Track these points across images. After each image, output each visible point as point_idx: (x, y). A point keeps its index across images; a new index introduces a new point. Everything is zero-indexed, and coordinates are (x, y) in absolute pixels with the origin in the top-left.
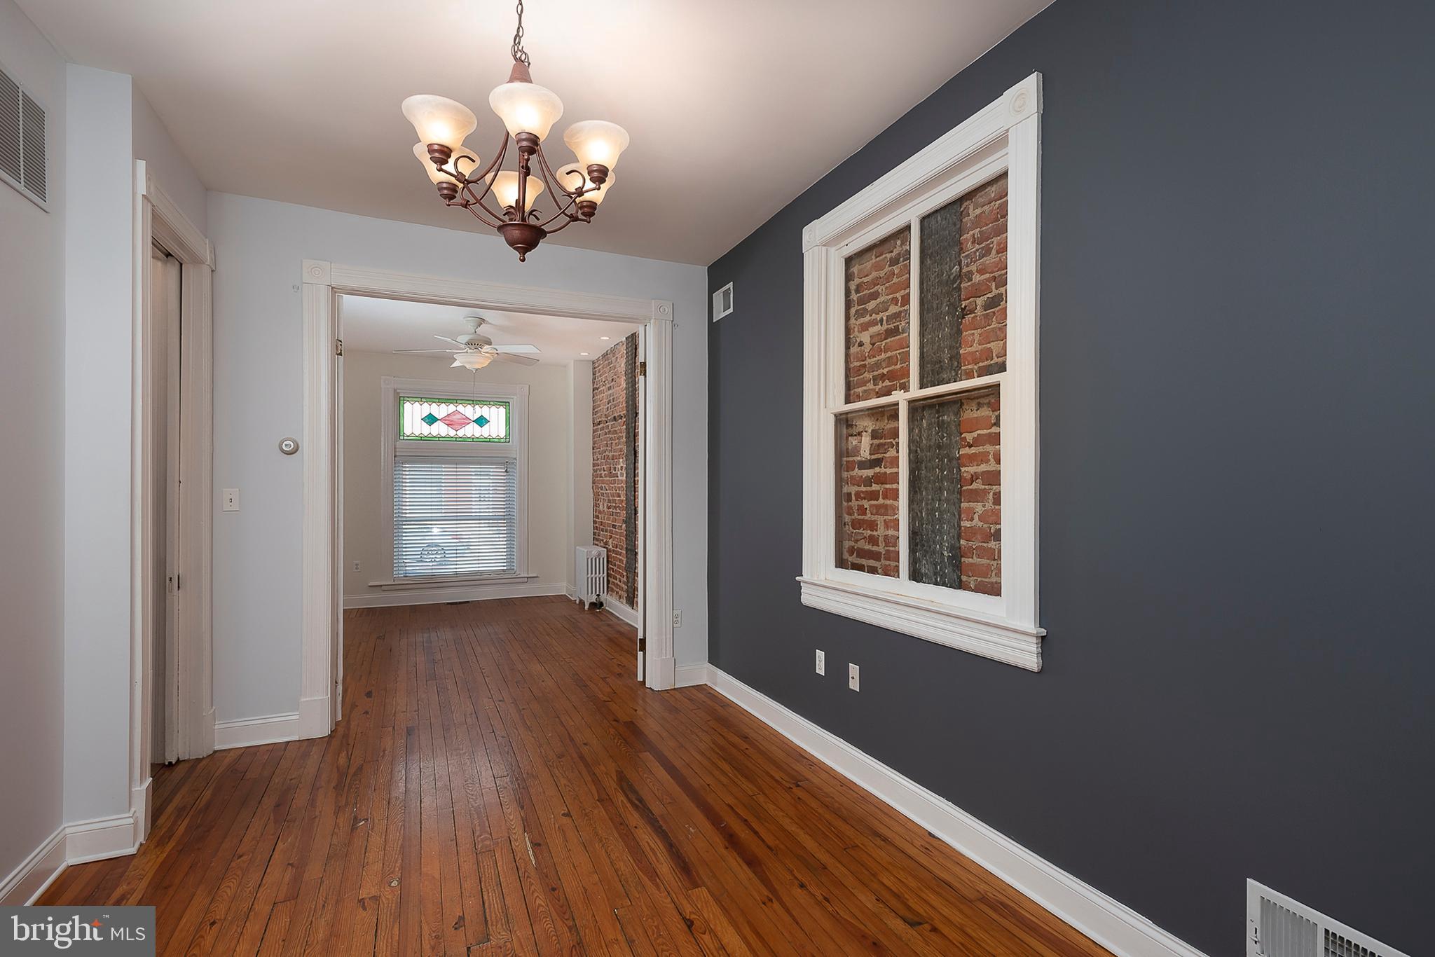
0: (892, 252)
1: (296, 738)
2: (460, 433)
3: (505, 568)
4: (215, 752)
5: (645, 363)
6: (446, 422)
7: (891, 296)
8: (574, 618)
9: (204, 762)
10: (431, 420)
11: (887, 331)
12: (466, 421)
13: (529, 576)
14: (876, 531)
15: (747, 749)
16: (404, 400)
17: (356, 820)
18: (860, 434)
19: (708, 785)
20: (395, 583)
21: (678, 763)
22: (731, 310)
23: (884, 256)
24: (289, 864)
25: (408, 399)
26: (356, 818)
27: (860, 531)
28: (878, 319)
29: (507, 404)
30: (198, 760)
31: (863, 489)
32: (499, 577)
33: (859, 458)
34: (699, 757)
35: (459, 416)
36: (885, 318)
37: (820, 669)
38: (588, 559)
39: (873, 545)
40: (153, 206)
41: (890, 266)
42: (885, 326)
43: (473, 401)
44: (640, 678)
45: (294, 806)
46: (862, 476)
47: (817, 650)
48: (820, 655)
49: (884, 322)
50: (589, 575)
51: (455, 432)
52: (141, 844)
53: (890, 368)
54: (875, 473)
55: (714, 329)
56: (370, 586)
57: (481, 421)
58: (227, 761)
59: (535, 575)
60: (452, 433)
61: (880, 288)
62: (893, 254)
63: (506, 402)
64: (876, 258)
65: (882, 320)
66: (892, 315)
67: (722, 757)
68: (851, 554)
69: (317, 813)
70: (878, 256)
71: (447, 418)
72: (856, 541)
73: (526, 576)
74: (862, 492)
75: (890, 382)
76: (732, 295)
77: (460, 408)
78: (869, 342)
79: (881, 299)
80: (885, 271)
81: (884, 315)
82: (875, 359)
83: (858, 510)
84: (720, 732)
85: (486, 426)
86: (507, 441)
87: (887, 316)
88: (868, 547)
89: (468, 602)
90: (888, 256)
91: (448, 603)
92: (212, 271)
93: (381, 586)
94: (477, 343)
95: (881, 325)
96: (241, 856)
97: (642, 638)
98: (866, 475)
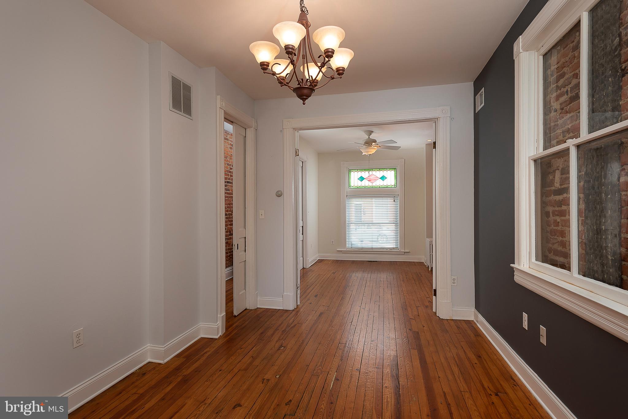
0: (573, 41)
1: (282, 308)
2: (374, 184)
3: (395, 247)
4: (258, 308)
5: (435, 142)
6: (368, 180)
7: (573, 73)
8: (421, 274)
9: (252, 311)
10: (362, 179)
11: (570, 98)
12: (376, 178)
13: (405, 251)
14: (565, 238)
15: (476, 363)
16: (351, 171)
17: (281, 346)
18: (554, 171)
19: (439, 377)
20: (347, 250)
21: (429, 360)
22: (483, 104)
23: (569, 46)
24: (252, 356)
25: (352, 170)
26: (282, 345)
27: (556, 237)
28: (565, 91)
29: (395, 169)
30: (252, 310)
31: (557, 209)
32: (391, 251)
33: (554, 188)
34: (443, 360)
35: (373, 176)
36: (569, 89)
37: (525, 325)
38: (430, 245)
39: (563, 248)
40: (224, 111)
41: (572, 52)
42: (570, 95)
43: (379, 169)
44: (434, 310)
45: (266, 335)
46: (556, 200)
47: (523, 313)
48: (525, 316)
49: (569, 92)
50: (431, 253)
51: (372, 184)
52: (221, 336)
53: (573, 124)
54: (563, 198)
55: (476, 116)
56: (338, 251)
57: (383, 178)
58: (259, 312)
59: (408, 251)
60: (370, 184)
61: (565, 70)
62: (574, 43)
63: (394, 168)
64: (564, 49)
65: (567, 91)
66: (574, 86)
67: (457, 364)
68: (550, 253)
69: (271, 340)
70: (565, 48)
71: (368, 178)
72: (553, 244)
73: (404, 251)
74: (556, 211)
75: (573, 134)
76: (484, 95)
77: (374, 173)
78: (559, 108)
79: (567, 76)
80: (569, 56)
81: (568, 88)
82: (563, 119)
83: (554, 223)
84: (464, 349)
85: (386, 180)
86: (395, 186)
87: (570, 87)
88: (560, 248)
89: (377, 261)
90: (571, 45)
91: (368, 261)
92: (256, 130)
93: (342, 251)
94: (369, 143)
95: (567, 95)
96: (241, 349)
97: (435, 289)
98: (558, 200)
